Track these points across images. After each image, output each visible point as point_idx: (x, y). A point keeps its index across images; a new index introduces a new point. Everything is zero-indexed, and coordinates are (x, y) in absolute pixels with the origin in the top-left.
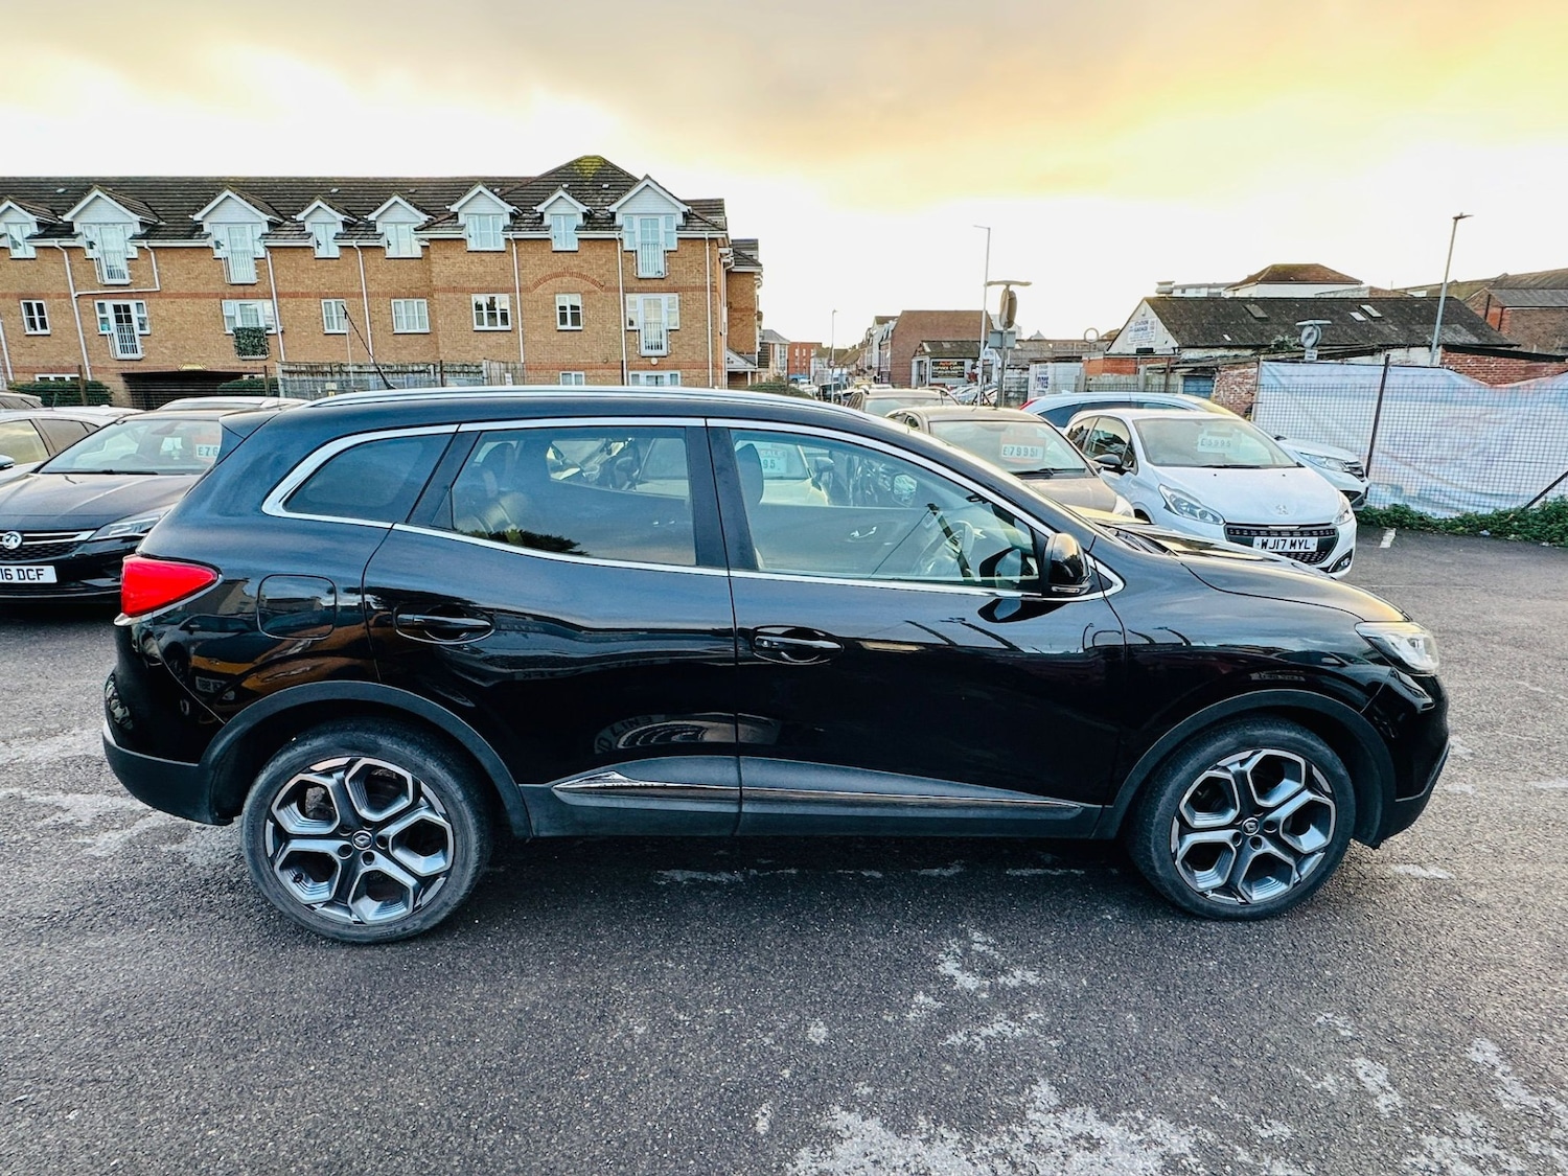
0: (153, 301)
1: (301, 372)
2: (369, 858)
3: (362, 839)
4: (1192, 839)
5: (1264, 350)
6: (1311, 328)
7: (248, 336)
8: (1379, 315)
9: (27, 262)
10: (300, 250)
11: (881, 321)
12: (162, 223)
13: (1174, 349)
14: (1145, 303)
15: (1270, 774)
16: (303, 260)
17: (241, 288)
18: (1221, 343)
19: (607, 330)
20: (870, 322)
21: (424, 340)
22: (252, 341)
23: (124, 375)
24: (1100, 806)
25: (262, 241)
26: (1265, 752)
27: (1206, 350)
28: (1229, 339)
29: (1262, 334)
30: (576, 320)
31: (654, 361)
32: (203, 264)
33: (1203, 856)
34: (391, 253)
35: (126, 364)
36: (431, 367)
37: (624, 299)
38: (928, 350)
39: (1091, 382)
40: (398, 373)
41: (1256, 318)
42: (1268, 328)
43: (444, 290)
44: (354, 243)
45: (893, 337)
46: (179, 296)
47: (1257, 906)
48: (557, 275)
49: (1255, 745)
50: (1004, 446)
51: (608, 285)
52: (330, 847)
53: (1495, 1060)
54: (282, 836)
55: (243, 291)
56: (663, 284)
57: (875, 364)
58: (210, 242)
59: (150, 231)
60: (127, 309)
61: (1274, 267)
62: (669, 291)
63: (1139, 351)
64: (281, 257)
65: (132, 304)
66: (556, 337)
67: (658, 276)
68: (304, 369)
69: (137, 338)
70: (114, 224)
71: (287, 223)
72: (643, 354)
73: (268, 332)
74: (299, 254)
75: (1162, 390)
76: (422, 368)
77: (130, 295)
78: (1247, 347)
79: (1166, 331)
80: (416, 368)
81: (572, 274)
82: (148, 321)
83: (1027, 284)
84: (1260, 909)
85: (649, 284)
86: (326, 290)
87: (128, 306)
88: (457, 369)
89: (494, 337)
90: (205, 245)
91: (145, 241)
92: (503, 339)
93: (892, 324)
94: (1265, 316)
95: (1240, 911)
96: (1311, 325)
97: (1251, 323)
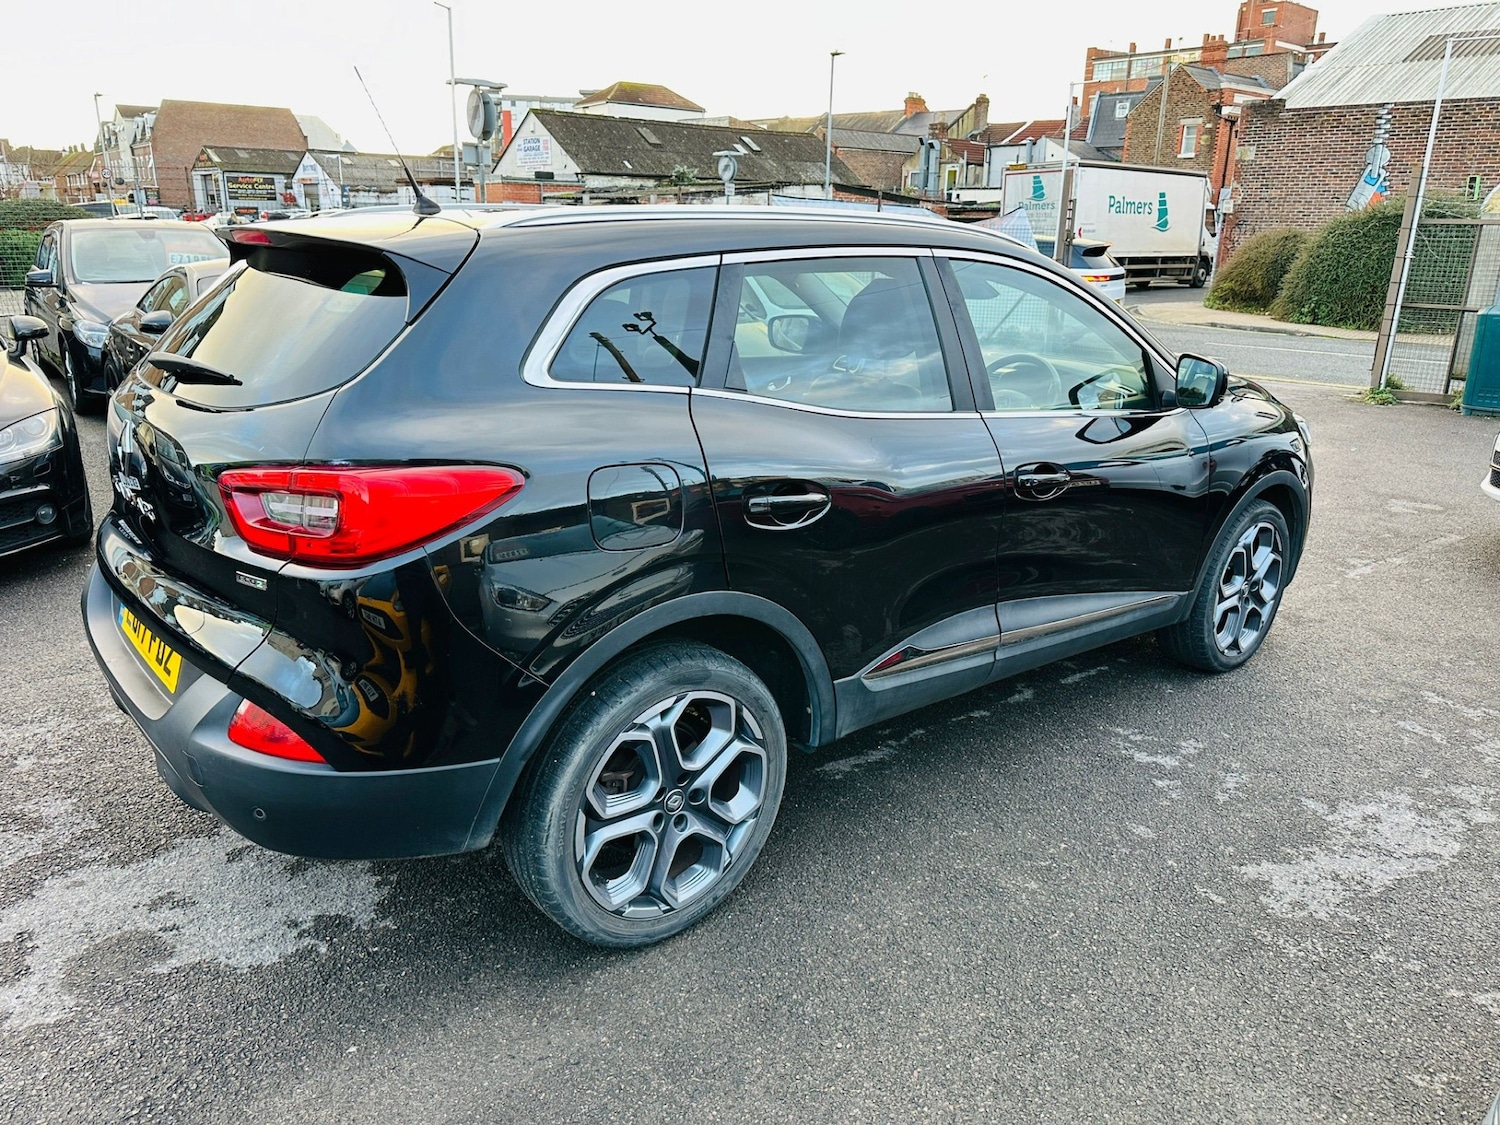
5: (665, 182)
8: (758, 149)
13: (577, 174)
14: (532, 115)
18: (624, 171)
27: (610, 178)
28: (630, 167)
29: (660, 162)
41: (650, 144)
42: (664, 156)
63: (539, 175)
78: (649, 177)
79: (564, 153)
93: (150, 118)
94: (658, 142)
96: (726, 156)
97: (647, 150)
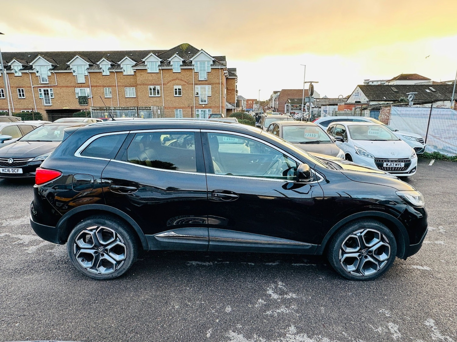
0: (55, 88)
1: (97, 110)
2: (103, 255)
3: (101, 250)
4: (346, 256)
5: (396, 102)
6: (411, 95)
7: (82, 98)
8: (435, 90)
9: (19, 77)
10: (98, 73)
11: (275, 92)
12: (58, 65)
13: (367, 101)
14: (358, 87)
15: (370, 237)
16: (99, 76)
17: (81, 84)
18: (383, 99)
19: (189, 96)
20: (272, 93)
21: (134, 100)
22: (83, 100)
23: (46, 110)
24: (317, 245)
25: (87, 70)
26: (368, 230)
27: (378, 102)
28: (385, 98)
29: (396, 96)
30: (180, 93)
31: (203, 106)
32: (69, 77)
33: (350, 261)
34: (125, 73)
35: (47, 107)
36: (136, 108)
37: (194, 87)
38: (290, 101)
39: (337, 113)
40: (126, 109)
41: (394, 92)
42: (398, 95)
43: (140, 85)
44: (114, 71)
45: (279, 98)
46: (63, 87)
47: (366, 277)
48: (174, 80)
49: (364, 228)
50: (305, 134)
51: (190, 83)
52: (92, 252)
53: (433, 325)
54: (78, 248)
55: (81, 85)
56: (206, 82)
57: (273, 106)
58: (72, 71)
59: (55, 68)
60: (47, 91)
61: (402, 75)
62: (208, 84)
63: (356, 102)
64: (93, 76)
65: (49, 89)
66: (174, 98)
67: (205, 79)
68: (98, 108)
69: (50, 99)
70: (44, 66)
71: (94, 65)
72: (200, 104)
73: (88, 97)
74: (98, 74)
75: (360, 115)
76: (133, 108)
77: (48, 87)
78: (391, 101)
79: (365, 96)
80: (131, 108)
81: (179, 79)
82: (53, 94)
83: (317, 82)
84: (368, 277)
85: (202, 82)
86: (106, 85)
87: (48, 90)
88: (144, 108)
89: (155, 99)
90: (70, 72)
91: (53, 71)
92: (158, 99)
93: (279, 93)
94: (397, 91)
95: (361, 278)
96: (411, 94)
97: (393, 93)
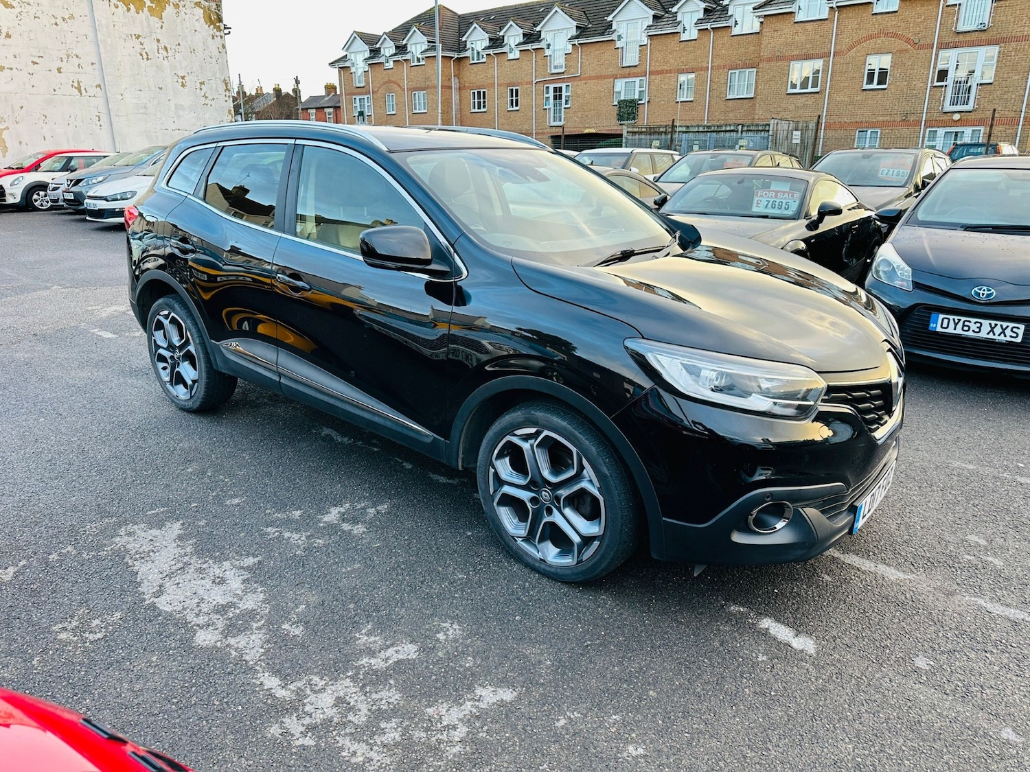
0: (576, 83)
1: (641, 133)
7: (626, 106)
9: (515, 61)
10: (671, 36)
12: (590, 26)
16: (672, 43)
17: (628, 69)
19: (912, 87)
21: (747, 104)
22: (628, 109)
23: (552, 137)
25: (646, 31)
30: (882, 81)
31: (956, 117)
32: (607, 52)
34: (736, 31)
35: (554, 129)
36: (740, 127)
37: (937, 55)
40: (713, 132)
43: (769, 60)
44: (708, 26)
46: (590, 78)
48: (871, 37)
51: (922, 42)
55: (629, 72)
56: (983, 36)
58: (614, 37)
59: (582, 31)
60: (561, 88)
62: (990, 43)
64: (656, 41)
65: (564, 86)
66: (861, 97)
67: (981, 27)
68: (643, 130)
69: (563, 110)
70: (562, 30)
71: (667, 15)
72: (945, 110)
73: (640, 102)
74: (670, 39)
76: (732, 128)
77: (563, 80)
80: (728, 128)
81: (886, 35)
82: (570, 98)
85: (968, 38)
86: (683, 67)
88: (760, 128)
89: (803, 99)
90: (611, 39)
91: (576, 40)
92: (810, 100)
